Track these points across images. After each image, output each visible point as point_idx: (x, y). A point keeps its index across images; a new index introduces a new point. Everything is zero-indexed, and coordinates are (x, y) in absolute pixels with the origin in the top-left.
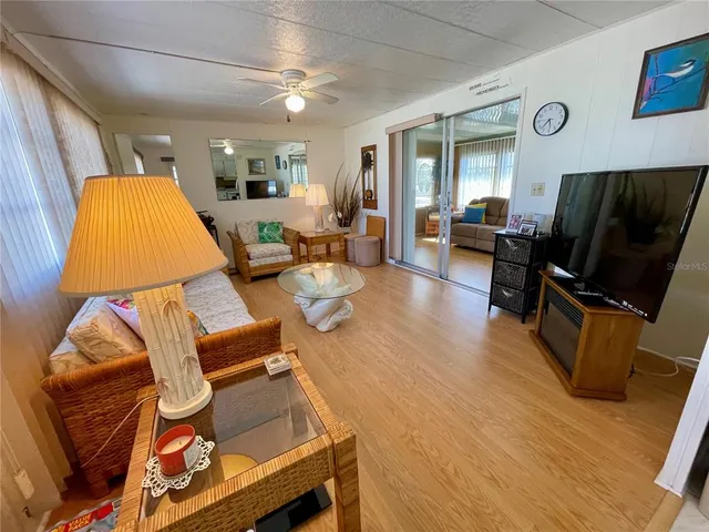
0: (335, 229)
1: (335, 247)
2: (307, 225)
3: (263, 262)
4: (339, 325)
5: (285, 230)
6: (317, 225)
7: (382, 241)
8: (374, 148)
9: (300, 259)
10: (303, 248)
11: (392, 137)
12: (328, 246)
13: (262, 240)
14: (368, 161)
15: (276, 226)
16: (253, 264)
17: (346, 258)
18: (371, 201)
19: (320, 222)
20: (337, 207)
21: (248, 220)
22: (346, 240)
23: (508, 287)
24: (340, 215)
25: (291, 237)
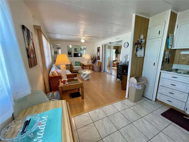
0: (91, 64)
1: (91, 68)
2: (85, 63)
3: (76, 69)
4: (88, 80)
5: (81, 63)
6: (87, 63)
7: (100, 67)
8: (100, 48)
9: (83, 68)
10: (84, 67)
11: (102, 46)
12: (90, 67)
13: (76, 65)
14: (98, 50)
15: (79, 63)
16: (74, 69)
17: (93, 70)
18: (99, 58)
19: (88, 62)
20: (92, 59)
21: (73, 61)
22: (93, 66)
23: (119, 74)
24: (92, 61)
25: (82, 65)
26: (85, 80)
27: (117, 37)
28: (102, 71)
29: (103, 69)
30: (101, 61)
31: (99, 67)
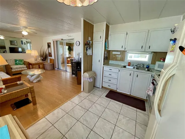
0: (41, 61)
1: (41, 66)
2: (32, 61)
3: (17, 70)
4: (39, 81)
5: (24, 61)
6: (35, 60)
7: (53, 64)
8: (50, 43)
9: (29, 68)
10: (30, 66)
11: (54, 42)
12: (39, 66)
13: (16, 64)
14: (49, 46)
15: (21, 61)
16: (13, 70)
17: (44, 68)
18: (50, 55)
19: (36, 60)
20: (41, 56)
21: (10, 59)
22: (44, 64)
23: (74, 71)
24: (42, 58)
25: (27, 63)
26: (35, 82)
27: (69, 34)
28: (56, 69)
29: (57, 67)
30: (53, 57)
31: (51, 65)
